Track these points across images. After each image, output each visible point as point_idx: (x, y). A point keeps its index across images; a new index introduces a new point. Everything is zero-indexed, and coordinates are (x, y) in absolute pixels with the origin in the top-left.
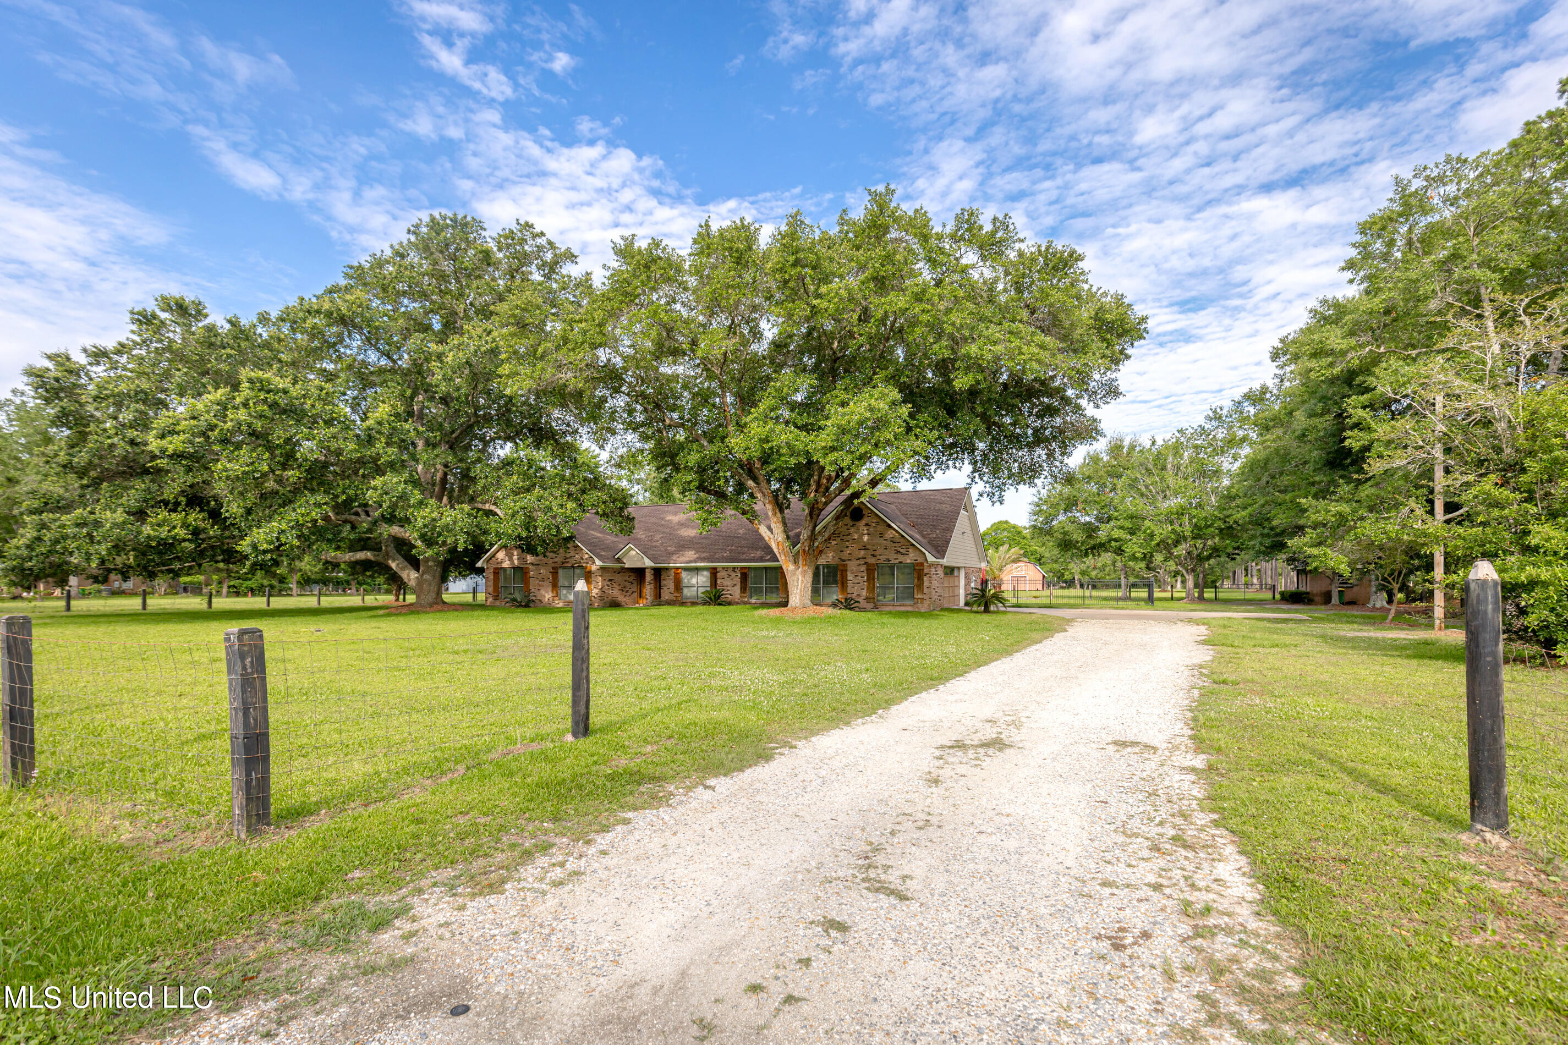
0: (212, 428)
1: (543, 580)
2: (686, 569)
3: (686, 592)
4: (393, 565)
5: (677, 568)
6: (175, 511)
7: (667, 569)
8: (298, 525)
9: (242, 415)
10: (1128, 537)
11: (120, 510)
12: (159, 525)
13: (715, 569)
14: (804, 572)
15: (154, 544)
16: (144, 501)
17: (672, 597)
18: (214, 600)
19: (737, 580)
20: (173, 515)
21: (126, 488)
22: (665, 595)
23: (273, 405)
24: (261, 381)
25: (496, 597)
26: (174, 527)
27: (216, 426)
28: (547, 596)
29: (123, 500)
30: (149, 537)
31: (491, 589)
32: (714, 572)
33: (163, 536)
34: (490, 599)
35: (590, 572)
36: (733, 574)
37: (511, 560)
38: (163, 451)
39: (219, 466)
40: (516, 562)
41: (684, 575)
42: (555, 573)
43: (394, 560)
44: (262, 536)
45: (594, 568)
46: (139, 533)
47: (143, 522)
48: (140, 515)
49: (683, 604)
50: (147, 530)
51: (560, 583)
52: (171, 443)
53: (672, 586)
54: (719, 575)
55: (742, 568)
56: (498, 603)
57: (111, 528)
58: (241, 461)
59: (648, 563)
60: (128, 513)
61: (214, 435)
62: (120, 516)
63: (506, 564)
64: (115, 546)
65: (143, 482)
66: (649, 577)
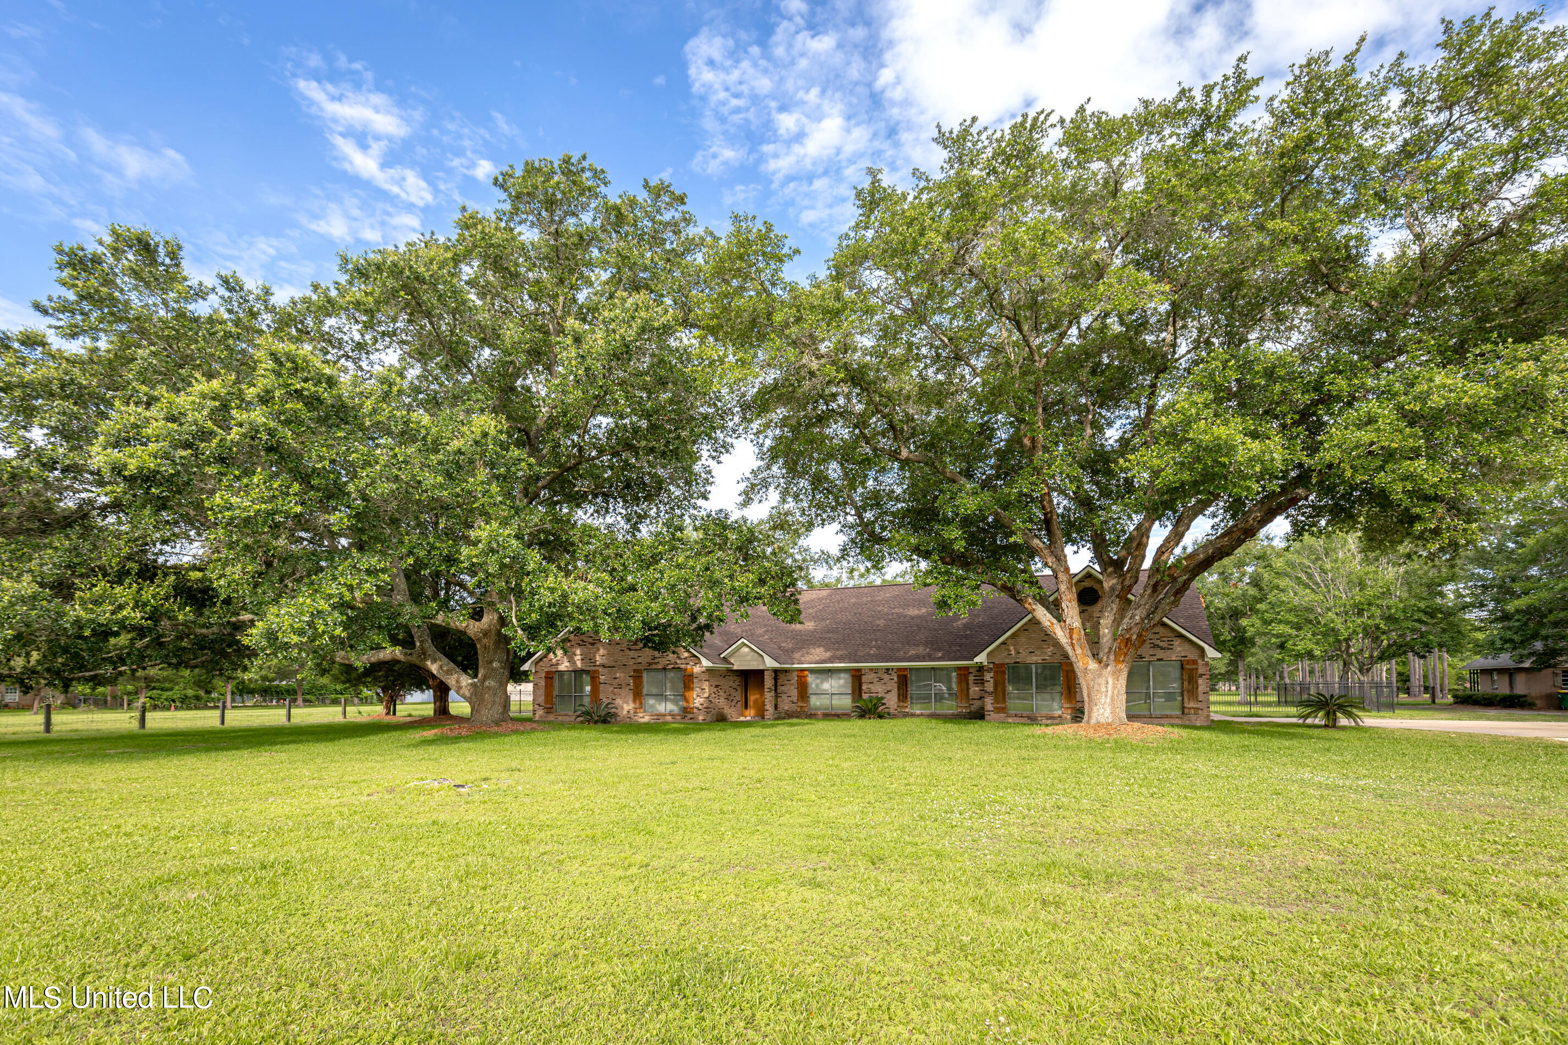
0: (206, 435)
1: (620, 686)
2: (812, 671)
3: (815, 701)
4: (434, 668)
5: (803, 670)
6: (120, 583)
7: (786, 671)
8: (342, 606)
9: (258, 416)
10: (1294, 632)
11: (27, 578)
12: (96, 603)
13: (858, 670)
14: (1116, 674)
15: (87, 633)
16: (68, 567)
17: (794, 707)
18: (149, 715)
19: (893, 686)
20: (118, 589)
21: (37, 548)
22: (785, 706)
23: (313, 402)
24: (291, 358)
25: (549, 710)
26: (121, 607)
27: (212, 433)
28: (626, 708)
29: (33, 565)
30: (78, 623)
31: (541, 699)
32: (857, 676)
33: (102, 620)
34: (540, 712)
35: (691, 675)
36: (886, 677)
37: (571, 660)
38: (118, 470)
39: (217, 499)
40: (579, 664)
41: (810, 678)
42: (637, 677)
43: (434, 661)
44: (287, 621)
45: (697, 669)
46: (61, 615)
47: (69, 598)
48: (63, 589)
49: (812, 716)
50: (76, 611)
51: (645, 691)
52: (131, 456)
53: (794, 693)
54: (864, 679)
55: (899, 669)
56: (551, 717)
57: (12, 604)
58: (254, 494)
59: (770, 663)
60: (42, 585)
61: (209, 448)
62: (27, 586)
63: (564, 666)
64: (18, 637)
65: (67, 537)
66: (769, 681)
